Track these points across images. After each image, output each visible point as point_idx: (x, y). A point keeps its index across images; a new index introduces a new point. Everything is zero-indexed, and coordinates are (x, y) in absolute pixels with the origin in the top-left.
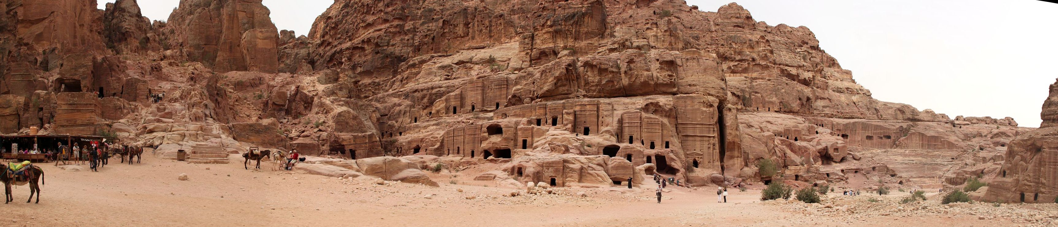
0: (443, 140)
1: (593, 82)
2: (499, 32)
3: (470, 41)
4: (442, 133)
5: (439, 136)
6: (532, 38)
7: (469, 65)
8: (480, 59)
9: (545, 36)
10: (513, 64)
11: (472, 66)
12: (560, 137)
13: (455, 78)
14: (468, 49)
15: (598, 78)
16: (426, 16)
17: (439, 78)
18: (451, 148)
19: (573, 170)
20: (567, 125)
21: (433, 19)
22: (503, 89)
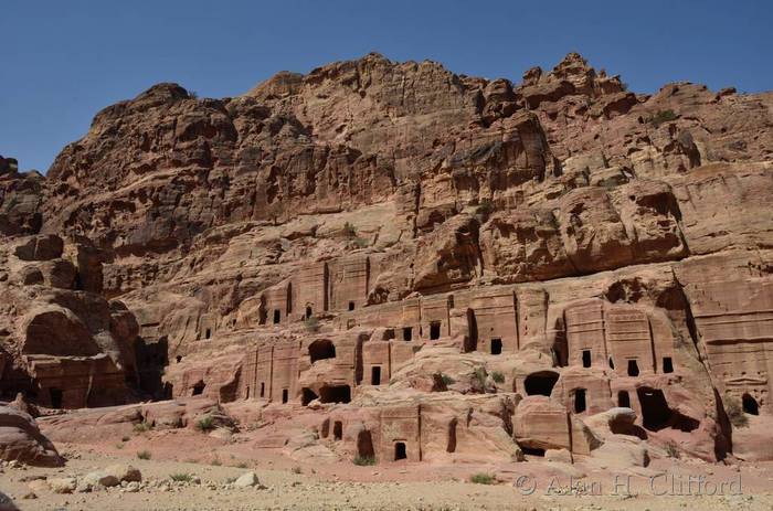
0: (240, 370)
1: (510, 255)
2: (368, 185)
3: (318, 200)
4: (241, 357)
5: (233, 363)
6: (418, 191)
7: (309, 239)
9: (440, 186)
10: (384, 237)
11: (315, 240)
12: (439, 360)
13: (283, 262)
14: (314, 213)
15: (519, 246)
16: (247, 160)
17: (255, 262)
18: (252, 386)
19: (436, 425)
20: (456, 336)
21: (259, 165)
22: (361, 278)
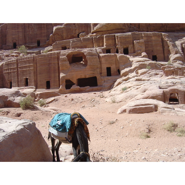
18: (14, 81)
22: (43, 28)
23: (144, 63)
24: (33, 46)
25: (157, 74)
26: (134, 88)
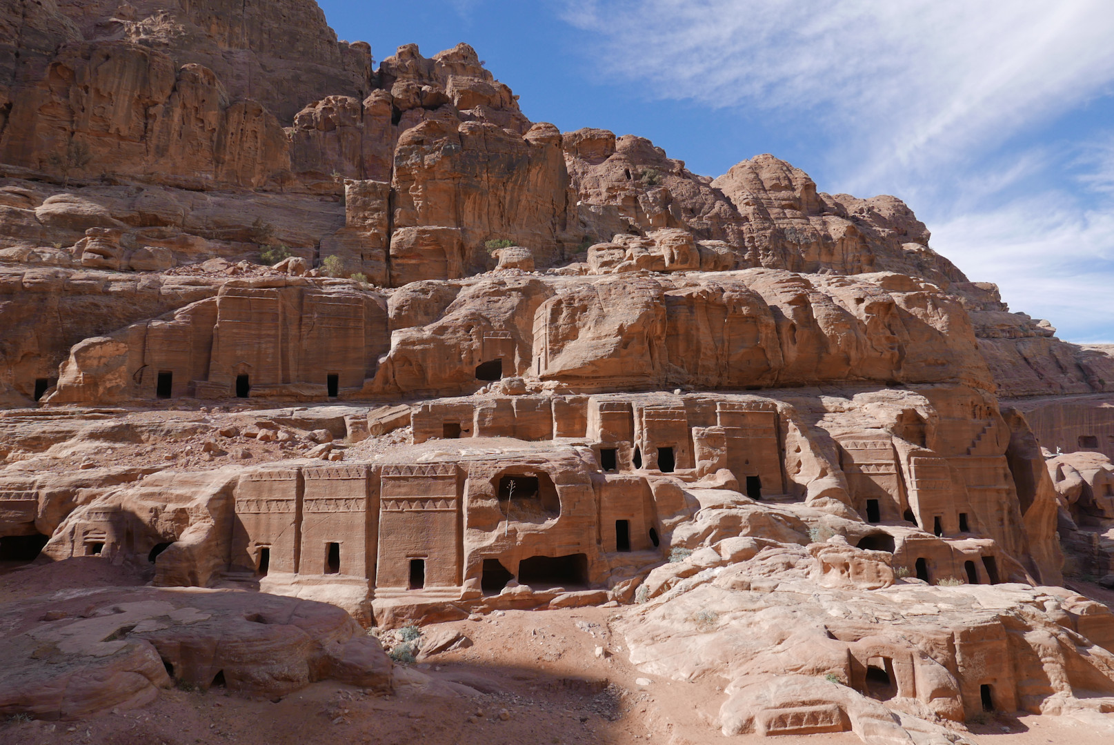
0: (226, 509)
8: (215, 223)
18: (280, 548)
22: (352, 331)
23: (734, 512)
24: (314, 393)
25: (789, 566)
26: (735, 618)
